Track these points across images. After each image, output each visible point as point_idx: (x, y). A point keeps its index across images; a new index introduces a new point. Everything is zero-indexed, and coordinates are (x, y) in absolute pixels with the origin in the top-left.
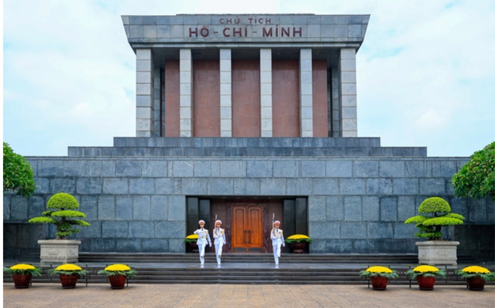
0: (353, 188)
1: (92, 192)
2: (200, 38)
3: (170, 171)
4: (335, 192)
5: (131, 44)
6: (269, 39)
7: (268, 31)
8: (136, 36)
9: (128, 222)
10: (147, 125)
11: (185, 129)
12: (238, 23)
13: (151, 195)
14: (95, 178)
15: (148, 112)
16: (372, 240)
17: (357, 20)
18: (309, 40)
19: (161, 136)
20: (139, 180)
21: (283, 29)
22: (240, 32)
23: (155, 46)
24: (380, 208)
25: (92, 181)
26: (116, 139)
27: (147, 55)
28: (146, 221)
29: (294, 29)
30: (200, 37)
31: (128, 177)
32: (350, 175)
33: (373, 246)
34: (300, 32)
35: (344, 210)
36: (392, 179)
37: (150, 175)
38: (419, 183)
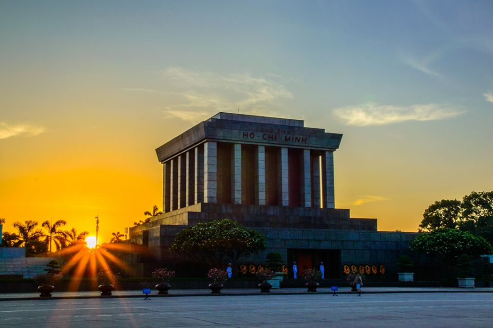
0: (359, 246)
2: (249, 139)
3: (280, 236)
4: (352, 248)
6: (288, 143)
7: (288, 138)
10: (214, 193)
11: (238, 198)
12: (272, 131)
18: (309, 145)
21: (296, 138)
22: (272, 137)
27: (215, 146)
29: (302, 138)
30: (249, 137)
32: (358, 239)
34: (306, 140)
35: (356, 257)
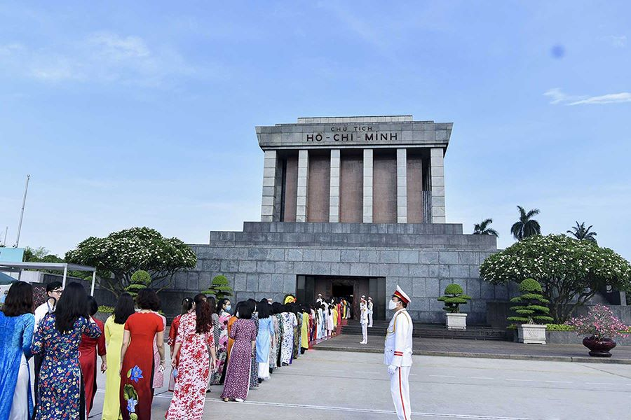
0: (419, 272)
1: (232, 270)
2: (316, 143)
3: (286, 257)
4: (406, 275)
5: (261, 147)
6: (370, 142)
7: (369, 136)
8: (266, 141)
9: (255, 293)
10: (270, 211)
11: (301, 215)
13: (271, 274)
14: (234, 261)
15: (271, 200)
16: (433, 312)
17: (443, 127)
18: (403, 143)
19: (281, 221)
20: (264, 263)
21: (382, 135)
22: (347, 137)
23: (280, 148)
24: (440, 288)
25: (232, 262)
26: (246, 224)
27: (273, 155)
28: (267, 293)
29: (391, 134)
30: (315, 141)
31: (257, 261)
32: (417, 262)
33: (434, 317)
34: (396, 137)
35: (412, 288)
36: (449, 266)
37: (272, 259)
38: (470, 269)
